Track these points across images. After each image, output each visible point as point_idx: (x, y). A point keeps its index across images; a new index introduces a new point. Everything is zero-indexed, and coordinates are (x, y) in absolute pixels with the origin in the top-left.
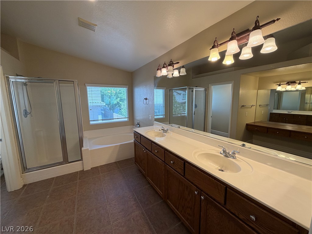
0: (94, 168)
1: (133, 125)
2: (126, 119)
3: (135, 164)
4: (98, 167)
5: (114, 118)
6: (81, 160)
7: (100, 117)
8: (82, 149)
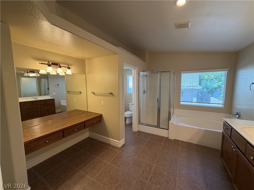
0: (176, 140)
1: (230, 114)
2: (221, 106)
3: (221, 158)
4: (180, 141)
5: (211, 102)
6: (168, 129)
7: (195, 99)
8: (170, 122)
